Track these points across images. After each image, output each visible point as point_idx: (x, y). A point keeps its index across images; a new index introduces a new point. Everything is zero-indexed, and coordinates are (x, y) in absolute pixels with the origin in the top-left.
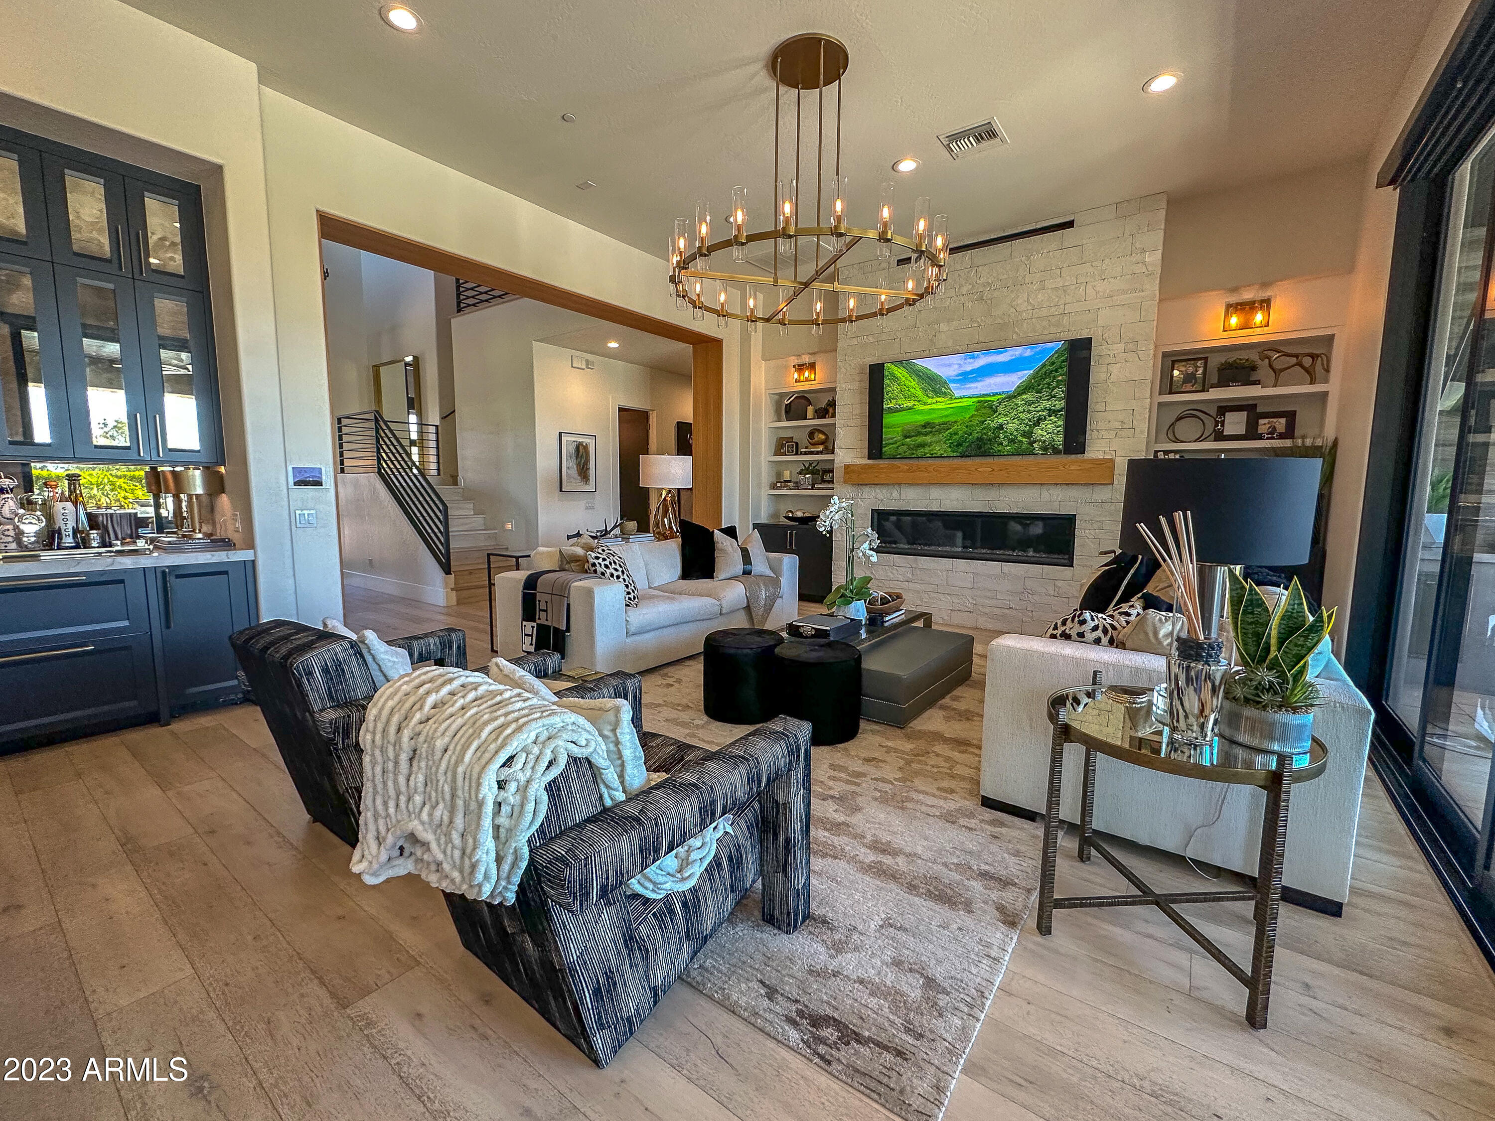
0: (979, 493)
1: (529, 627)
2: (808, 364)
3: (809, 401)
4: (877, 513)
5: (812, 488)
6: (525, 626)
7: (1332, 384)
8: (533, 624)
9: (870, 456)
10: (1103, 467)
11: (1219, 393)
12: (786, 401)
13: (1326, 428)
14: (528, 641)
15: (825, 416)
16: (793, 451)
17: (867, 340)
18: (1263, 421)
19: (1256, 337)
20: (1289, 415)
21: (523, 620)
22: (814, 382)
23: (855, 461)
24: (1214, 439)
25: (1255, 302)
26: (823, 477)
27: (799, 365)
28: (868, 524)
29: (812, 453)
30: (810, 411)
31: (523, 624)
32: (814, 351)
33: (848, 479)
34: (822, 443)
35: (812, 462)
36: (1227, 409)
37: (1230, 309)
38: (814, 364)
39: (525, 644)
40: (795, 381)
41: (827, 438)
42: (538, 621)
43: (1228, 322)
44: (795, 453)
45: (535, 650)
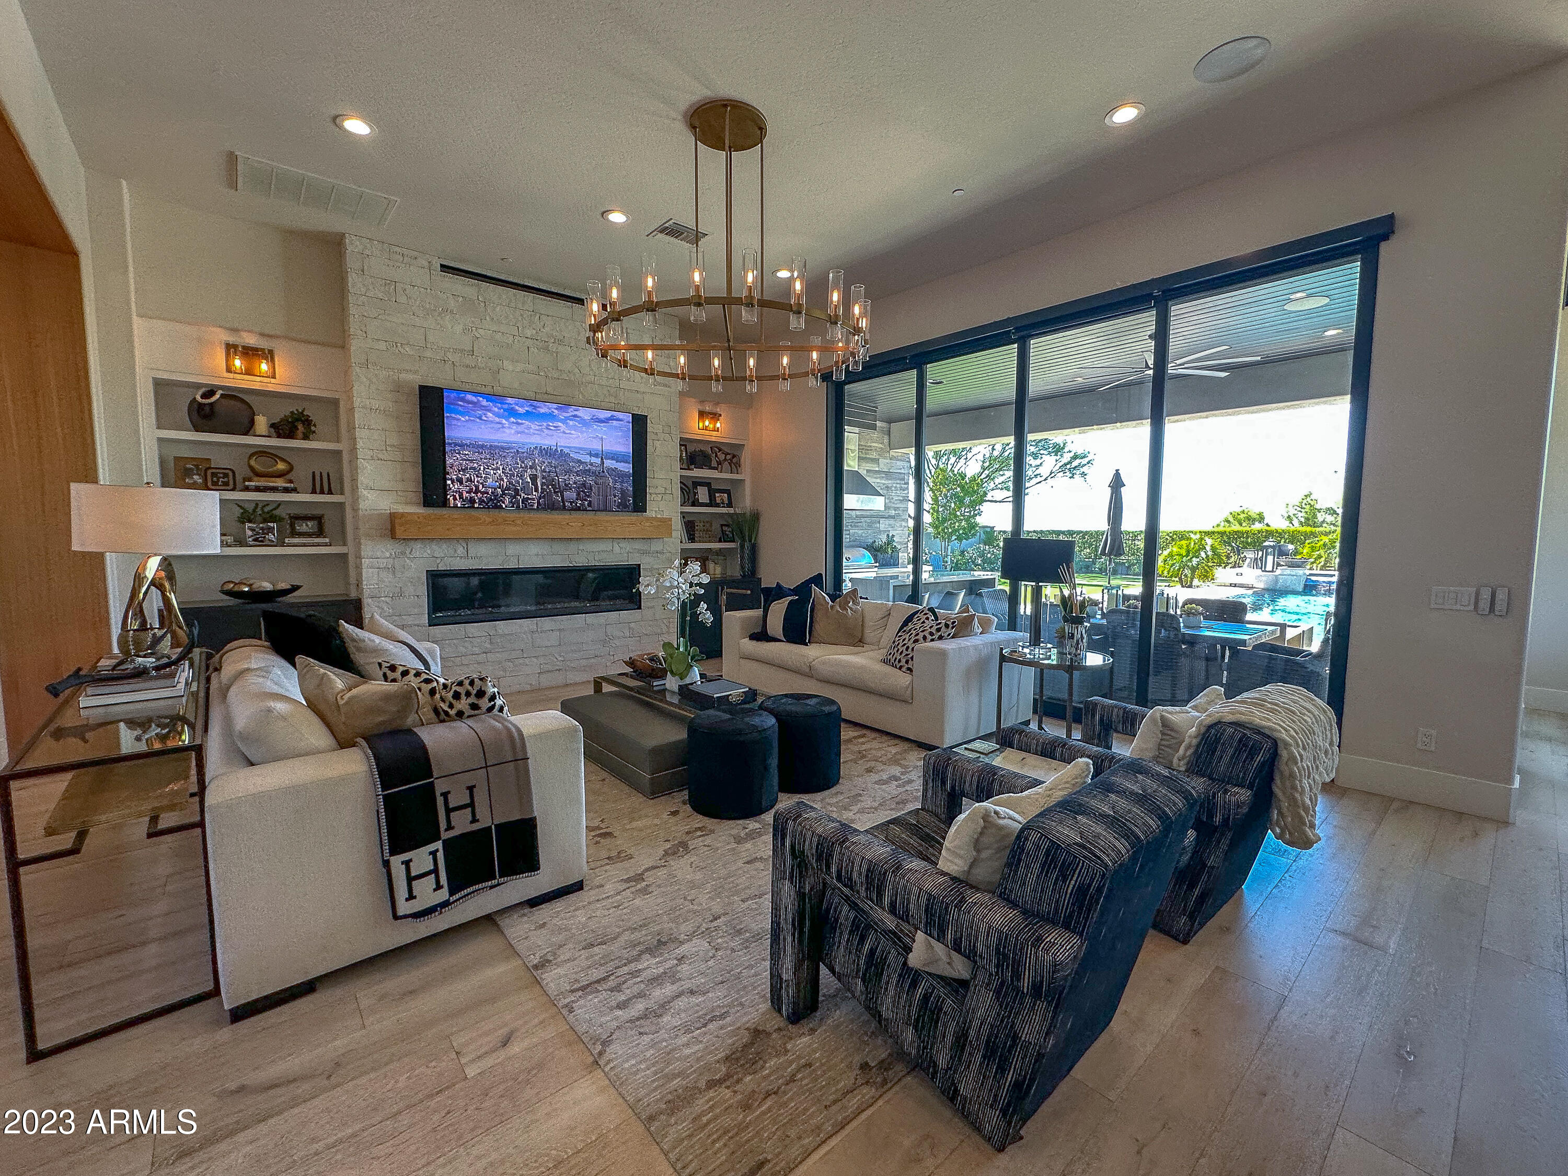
0: (559, 548)
1: (421, 858)
2: (263, 350)
3: (251, 407)
4: (432, 575)
5: (282, 544)
6: (407, 863)
7: (745, 474)
8: (432, 847)
9: (427, 503)
10: (665, 523)
11: (697, 473)
12: (198, 398)
13: (746, 502)
14: (424, 888)
15: (291, 435)
16: (226, 484)
17: (402, 351)
18: (717, 495)
19: (714, 437)
20: (728, 492)
21: (393, 853)
22: (273, 381)
23: (401, 509)
24: (693, 505)
25: (715, 414)
26: (292, 525)
27: (244, 347)
28: (423, 590)
29: (274, 489)
30: (261, 423)
31: (396, 862)
32: (267, 332)
33: (399, 532)
34: (281, 475)
35: (267, 503)
36: (697, 483)
37: (702, 415)
38: (271, 352)
39: (415, 897)
40: (229, 370)
41: (291, 469)
42: (445, 835)
43: (701, 425)
44: (231, 486)
45: (451, 894)
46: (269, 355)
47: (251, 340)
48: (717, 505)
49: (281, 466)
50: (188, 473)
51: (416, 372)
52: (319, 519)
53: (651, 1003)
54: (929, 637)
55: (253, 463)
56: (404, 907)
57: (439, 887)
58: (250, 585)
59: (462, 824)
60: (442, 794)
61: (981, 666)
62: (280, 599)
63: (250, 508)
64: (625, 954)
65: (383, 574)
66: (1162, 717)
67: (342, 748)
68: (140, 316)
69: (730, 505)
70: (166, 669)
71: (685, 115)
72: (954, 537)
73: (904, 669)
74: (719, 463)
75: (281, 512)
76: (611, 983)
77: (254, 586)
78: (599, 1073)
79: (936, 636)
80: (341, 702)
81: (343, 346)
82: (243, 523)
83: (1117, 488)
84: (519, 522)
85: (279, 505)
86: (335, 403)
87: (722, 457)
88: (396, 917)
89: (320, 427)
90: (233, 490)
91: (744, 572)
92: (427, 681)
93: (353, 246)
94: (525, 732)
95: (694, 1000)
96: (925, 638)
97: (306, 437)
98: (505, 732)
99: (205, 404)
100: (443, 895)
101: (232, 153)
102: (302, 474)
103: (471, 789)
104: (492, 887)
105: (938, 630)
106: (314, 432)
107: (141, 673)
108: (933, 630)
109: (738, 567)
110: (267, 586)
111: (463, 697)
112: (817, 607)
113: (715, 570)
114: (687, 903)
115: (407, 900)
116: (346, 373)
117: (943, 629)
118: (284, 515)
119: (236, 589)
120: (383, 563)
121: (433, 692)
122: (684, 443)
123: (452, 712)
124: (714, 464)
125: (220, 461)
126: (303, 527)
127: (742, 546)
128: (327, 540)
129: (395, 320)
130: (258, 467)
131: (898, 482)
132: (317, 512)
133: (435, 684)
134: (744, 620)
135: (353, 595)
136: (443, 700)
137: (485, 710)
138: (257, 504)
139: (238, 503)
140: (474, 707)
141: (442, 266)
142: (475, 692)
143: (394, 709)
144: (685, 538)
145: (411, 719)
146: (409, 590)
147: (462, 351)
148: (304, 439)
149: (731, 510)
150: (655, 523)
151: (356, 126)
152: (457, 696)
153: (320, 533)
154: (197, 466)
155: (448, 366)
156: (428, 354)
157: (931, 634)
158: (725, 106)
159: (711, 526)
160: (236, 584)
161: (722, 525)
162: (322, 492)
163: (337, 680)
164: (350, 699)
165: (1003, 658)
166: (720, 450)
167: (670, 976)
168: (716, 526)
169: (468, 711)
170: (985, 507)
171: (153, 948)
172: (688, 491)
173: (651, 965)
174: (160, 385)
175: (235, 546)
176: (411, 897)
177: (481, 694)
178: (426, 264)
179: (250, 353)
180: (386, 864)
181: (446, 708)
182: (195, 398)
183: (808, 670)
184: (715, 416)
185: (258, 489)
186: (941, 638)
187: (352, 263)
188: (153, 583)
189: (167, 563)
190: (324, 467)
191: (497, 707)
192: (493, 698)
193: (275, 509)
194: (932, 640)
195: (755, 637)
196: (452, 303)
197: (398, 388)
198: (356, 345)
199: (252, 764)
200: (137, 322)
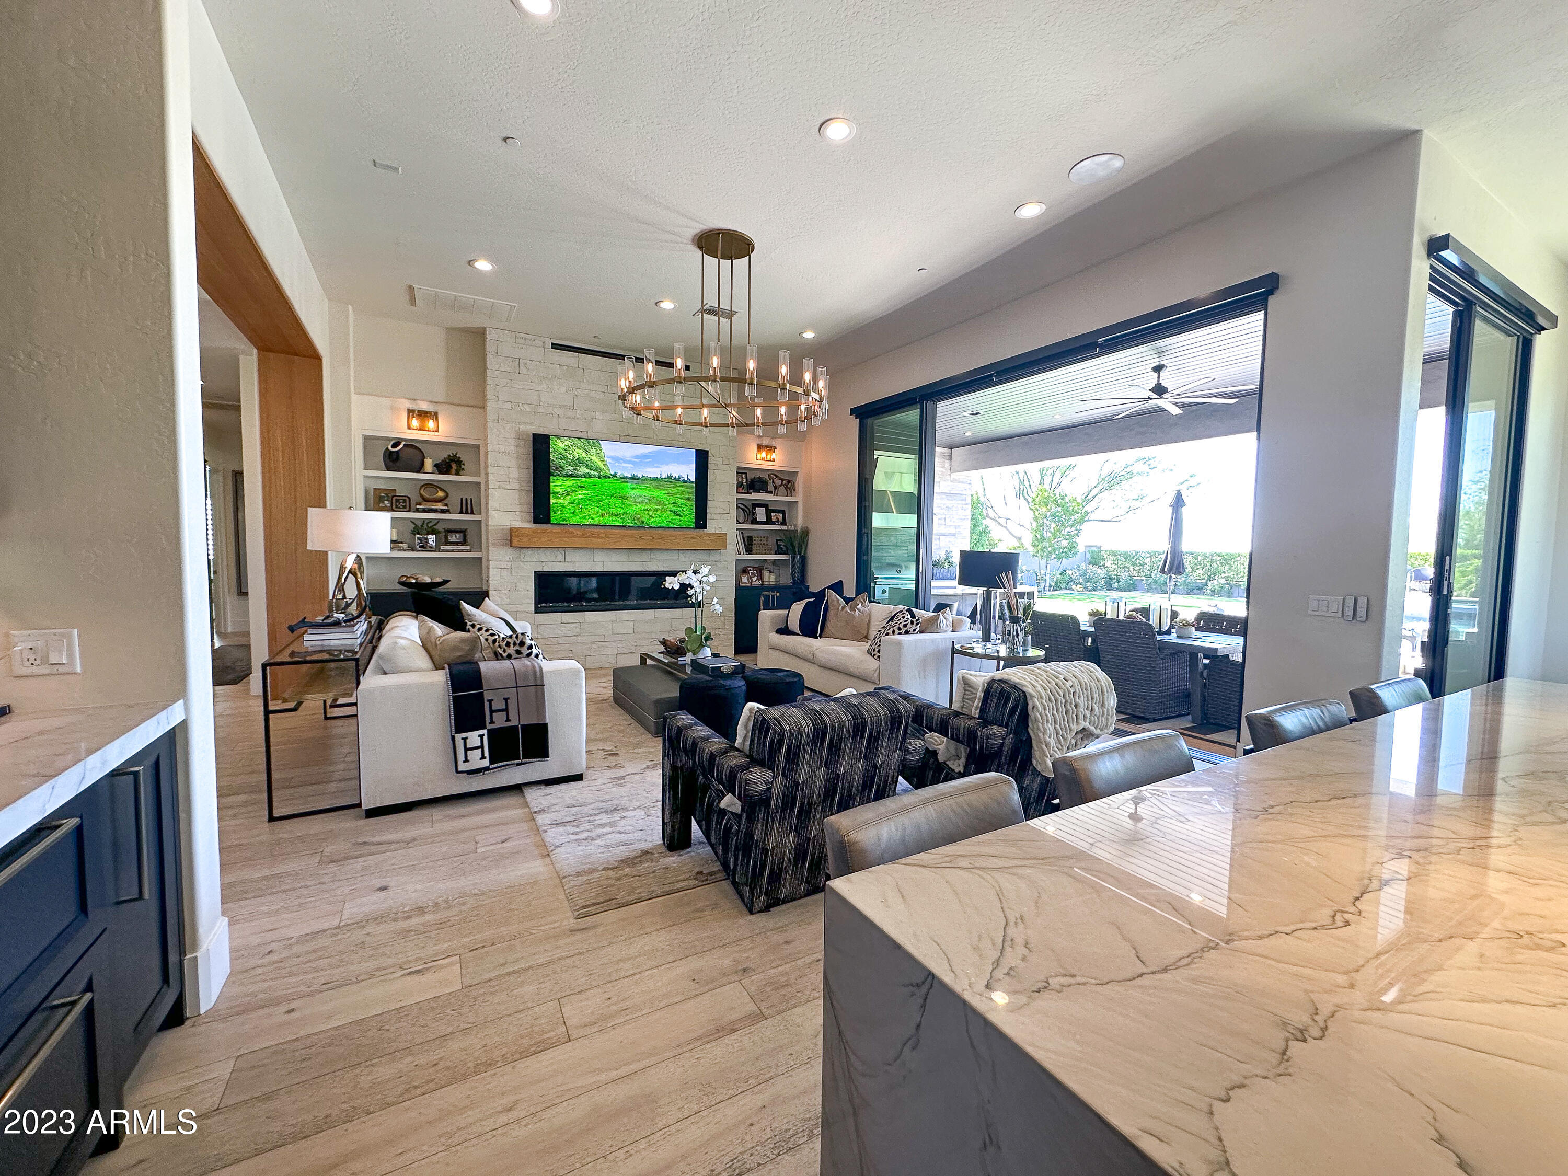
1: (474, 738)
2: (430, 413)
3: (422, 452)
4: (539, 575)
5: (437, 549)
6: (465, 739)
7: (799, 498)
8: (481, 732)
9: (536, 520)
10: (721, 538)
11: (755, 496)
12: (390, 448)
13: (799, 521)
14: (475, 755)
15: (447, 472)
16: (405, 507)
17: (522, 408)
18: (773, 514)
19: (770, 466)
20: (783, 512)
21: (457, 732)
22: (436, 434)
23: (518, 524)
24: (752, 523)
25: (771, 447)
26: (446, 537)
27: (418, 411)
28: (531, 586)
29: (435, 511)
30: (429, 464)
31: (459, 737)
32: (434, 400)
33: (515, 542)
34: (440, 500)
35: (430, 521)
36: (755, 505)
37: (760, 447)
38: (436, 414)
39: (468, 761)
40: (409, 428)
41: (447, 496)
42: (489, 726)
43: (759, 455)
44: (407, 509)
45: (491, 763)
46: (435, 416)
47: (424, 406)
48: (773, 523)
49: (441, 494)
50: (381, 499)
51: (531, 424)
52: (463, 532)
53: (593, 834)
54: (897, 632)
55: (422, 492)
56: (462, 767)
57: (483, 757)
58: (416, 579)
59: (500, 721)
60: (488, 701)
61: (937, 655)
62: (436, 589)
63: (419, 524)
64: (591, 812)
65: (505, 573)
66: (963, 677)
67: (437, 669)
68: (355, 393)
69: (784, 523)
70: (351, 621)
71: (693, 241)
72: (1054, 556)
73: (876, 657)
74: (776, 488)
75: (439, 527)
76: (575, 824)
77: (419, 579)
78: (547, 860)
79: (903, 630)
80: (438, 643)
81: (484, 407)
82: (415, 535)
83: (1177, 507)
84: (603, 535)
85: (438, 522)
86: (478, 447)
87: (778, 482)
88: (457, 772)
89: (467, 466)
90: (409, 511)
91: (794, 579)
92: (492, 635)
93: (491, 335)
94: (545, 669)
95: (619, 836)
96: (894, 632)
97: (457, 474)
98: (531, 667)
99: (393, 452)
100: (486, 763)
101: (411, 286)
102: (454, 500)
103: (506, 700)
104: (518, 765)
105: (905, 626)
106: (463, 469)
107: (337, 623)
108: (901, 626)
109: (790, 576)
110: (428, 580)
111: (512, 645)
112: (831, 608)
113: (769, 577)
114: (645, 793)
115: (464, 762)
116: (485, 426)
117: (909, 625)
118: (441, 529)
119: (408, 581)
120: (503, 565)
121: (495, 641)
122: (741, 472)
123: (505, 655)
124: (771, 488)
125: (401, 491)
126: (453, 538)
127: (793, 558)
128: (468, 548)
129: (517, 386)
130: (426, 496)
131: (960, 502)
132: (463, 527)
133: (497, 637)
134: (773, 617)
135: (485, 588)
136: (500, 646)
137: (525, 655)
138: (424, 520)
139: (412, 521)
140: (518, 652)
141: (552, 344)
142: (518, 642)
143: (467, 648)
144: (742, 549)
145: (477, 656)
146: (521, 586)
147: (565, 406)
148: (456, 474)
149: (784, 528)
150: (712, 538)
151: (483, 265)
152: (508, 644)
153: (464, 542)
154: (387, 494)
155: (555, 419)
156: (541, 410)
157: (899, 629)
158: (719, 233)
159: (767, 541)
160: (408, 577)
161: (777, 540)
162: (467, 513)
163: (439, 629)
164: (444, 640)
165: (954, 652)
166: (777, 476)
167: (611, 824)
168: (772, 541)
169: (514, 655)
170: (1085, 526)
171: (334, 784)
172: (747, 511)
173: (603, 818)
174: (367, 439)
175: (408, 551)
176: (466, 761)
177: (522, 644)
178: (541, 344)
179: (423, 415)
180: (453, 738)
181: (501, 652)
182: (387, 448)
183: (811, 657)
184: (770, 449)
185: (424, 511)
186: (907, 632)
187: (490, 347)
188: (350, 572)
189: (358, 559)
190: (467, 495)
191: (533, 654)
192: (530, 647)
193: (435, 525)
194: (900, 634)
195: (781, 631)
196: (558, 371)
197: (519, 436)
198: (490, 406)
199: (386, 673)
200: (354, 397)
